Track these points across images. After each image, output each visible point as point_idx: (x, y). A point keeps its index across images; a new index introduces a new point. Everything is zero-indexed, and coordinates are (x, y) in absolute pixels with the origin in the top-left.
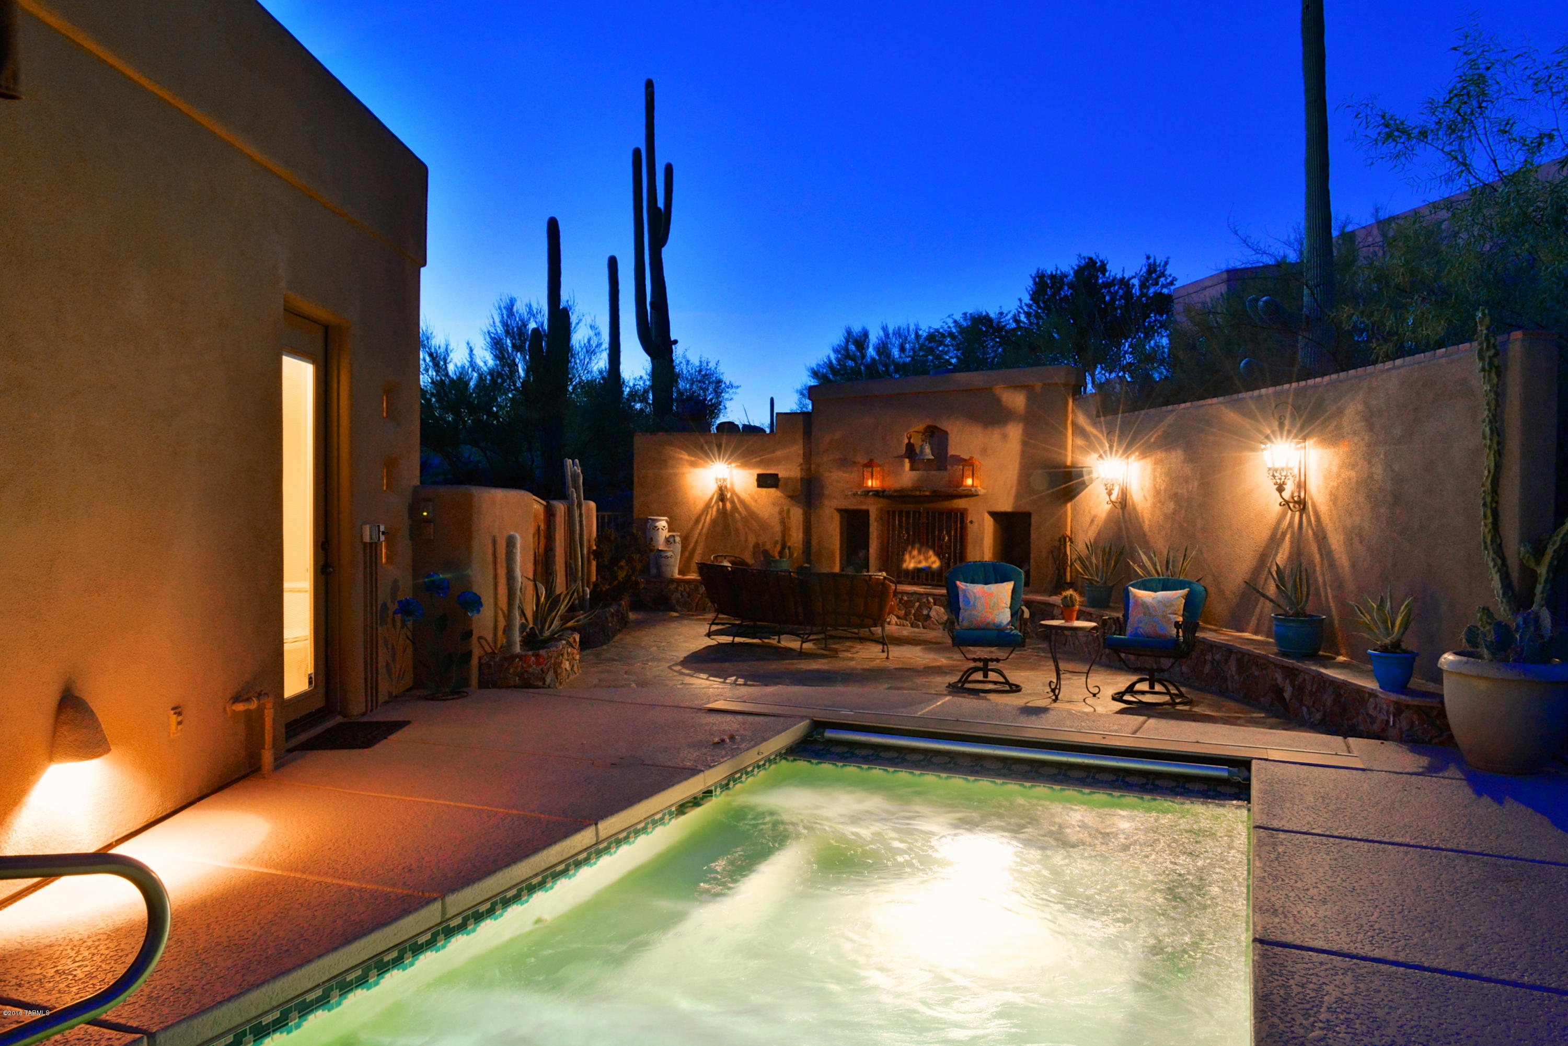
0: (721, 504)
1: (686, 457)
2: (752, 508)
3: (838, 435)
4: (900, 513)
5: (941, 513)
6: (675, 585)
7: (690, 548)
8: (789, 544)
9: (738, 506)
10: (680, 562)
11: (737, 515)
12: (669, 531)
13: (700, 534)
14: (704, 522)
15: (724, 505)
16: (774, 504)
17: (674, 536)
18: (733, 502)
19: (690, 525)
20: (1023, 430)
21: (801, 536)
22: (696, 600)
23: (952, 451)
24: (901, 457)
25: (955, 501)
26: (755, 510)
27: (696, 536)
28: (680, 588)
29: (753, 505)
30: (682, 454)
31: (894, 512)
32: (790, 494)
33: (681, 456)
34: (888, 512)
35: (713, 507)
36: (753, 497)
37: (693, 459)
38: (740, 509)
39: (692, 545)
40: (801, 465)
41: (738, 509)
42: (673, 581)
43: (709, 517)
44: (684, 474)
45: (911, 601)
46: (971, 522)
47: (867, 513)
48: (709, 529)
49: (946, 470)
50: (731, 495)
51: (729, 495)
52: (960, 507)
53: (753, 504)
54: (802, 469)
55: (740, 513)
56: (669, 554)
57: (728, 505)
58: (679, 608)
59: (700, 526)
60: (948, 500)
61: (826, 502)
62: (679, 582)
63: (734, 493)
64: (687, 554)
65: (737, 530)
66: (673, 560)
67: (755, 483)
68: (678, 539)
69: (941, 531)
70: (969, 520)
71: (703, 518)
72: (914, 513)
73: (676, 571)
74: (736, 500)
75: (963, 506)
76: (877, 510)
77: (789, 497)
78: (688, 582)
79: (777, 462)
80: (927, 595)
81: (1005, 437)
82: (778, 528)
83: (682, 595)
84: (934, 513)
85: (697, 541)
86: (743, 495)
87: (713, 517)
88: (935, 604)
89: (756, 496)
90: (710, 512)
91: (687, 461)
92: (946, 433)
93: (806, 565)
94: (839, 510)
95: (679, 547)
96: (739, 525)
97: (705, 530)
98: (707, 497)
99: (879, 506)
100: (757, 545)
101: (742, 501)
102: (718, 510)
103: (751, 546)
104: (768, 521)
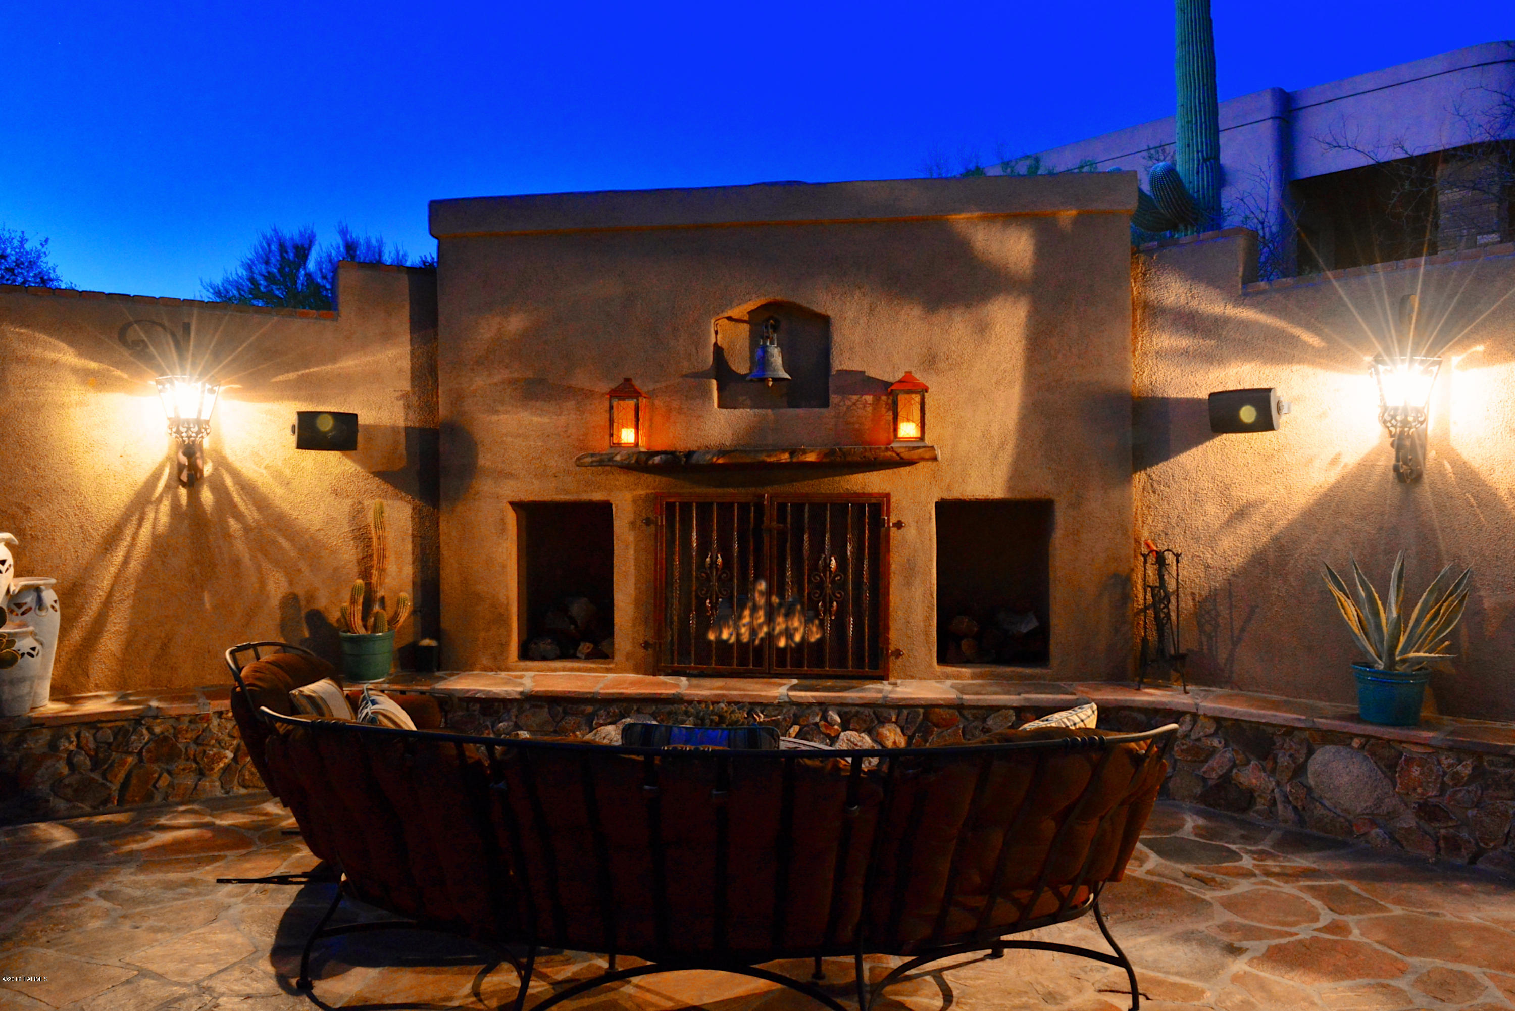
0: (183, 492)
1: (67, 356)
2: (277, 502)
3: (516, 323)
4: (704, 509)
5: (819, 507)
6: (46, 735)
7: (87, 619)
8: (381, 593)
9: (237, 498)
10: (57, 661)
11: (232, 522)
12: (17, 575)
13: (117, 576)
14: (133, 545)
15: (194, 497)
16: (336, 493)
17: (37, 589)
18: (219, 489)
19: (87, 551)
20: (1030, 316)
21: (408, 570)
22: (122, 775)
23: (841, 361)
24: (704, 375)
25: (860, 476)
26: (286, 507)
27: (106, 583)
28: (64, 745)
29: (277, 493)
30: (55, 349)
31: (686, 507)
32: (380, 468)
33: (52, 355)
34: (670, 507)
35: (160, 500)
36: (278, 475)
37: (93, 365)
38: (242, 507)
39: (95, 605)
40: (405, 396)
41: (234, 506)
42: (41, 723)
43: (146, 531)
44: (62, 406)
45: (777, 723)
46: (899, 525)
47: (604, 510)
48: (148, 566)
49: (825, 404)
50: (216, 469)
51: (207, 469)
52: (868, 490)
53: (280, 491)
54: (407, 407)
55: (239, 516)
56: (24, 645)
57: (207, 496)
58: (61, 805)
59: (119, 555)
60: (842, 474)
61: (486, 486)
62: (58, 724)
63: (221, 462)
64: (76, 635)
65: (236, 562)
66: (36, 661)
67: (293, 440)
68: (50, 596)
69: (817, 547)
70: (893, 520)
71: (129, 532)
72: (744, 507)
73: (45, 689)
74: (229, 482)
75: (876, 490)
76: (635, 501)
77: (379, 474)
78: (93, 722)
79: (347, 383)
80: (823, 706)
81: (982, 329)
82: (349, 554)
83: (70, 763)
84: (799, 508)
85: (110, 595)
86: (251, 470)
87: (161, 529)
88: (845, 727)
89: (287, 472)
90: (151, 515)
91: (75, 370)
92: (824, 321)
93: (426, 642)
94: (517, 506)
95: (53, 619)
96: (241, 547)
97: (134, 565)
98: (141, 476)
99: (642, 492)
100: (291, 601)
101: (247, 488)
102: (175, 506)
103: (275, 602)
104: (320, 536)
